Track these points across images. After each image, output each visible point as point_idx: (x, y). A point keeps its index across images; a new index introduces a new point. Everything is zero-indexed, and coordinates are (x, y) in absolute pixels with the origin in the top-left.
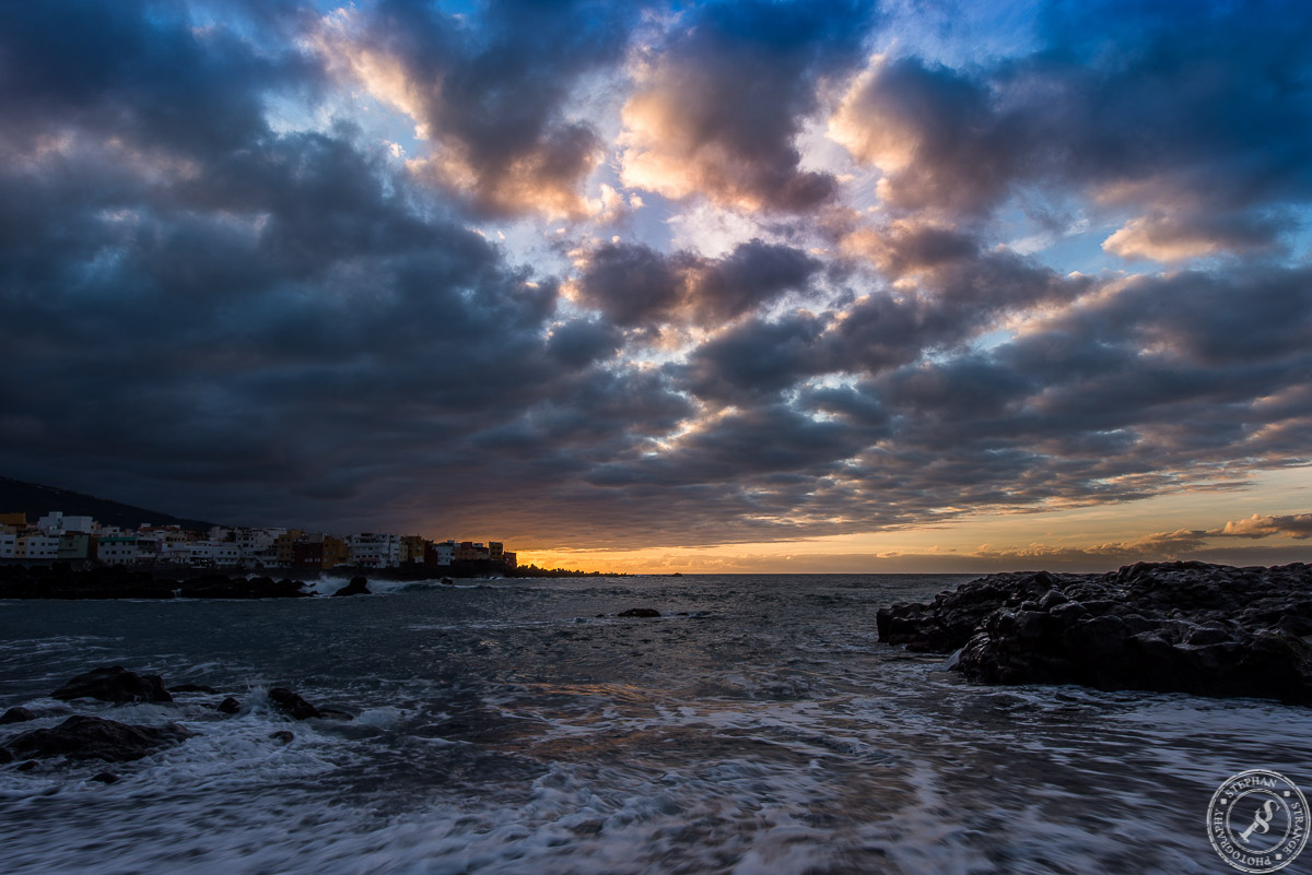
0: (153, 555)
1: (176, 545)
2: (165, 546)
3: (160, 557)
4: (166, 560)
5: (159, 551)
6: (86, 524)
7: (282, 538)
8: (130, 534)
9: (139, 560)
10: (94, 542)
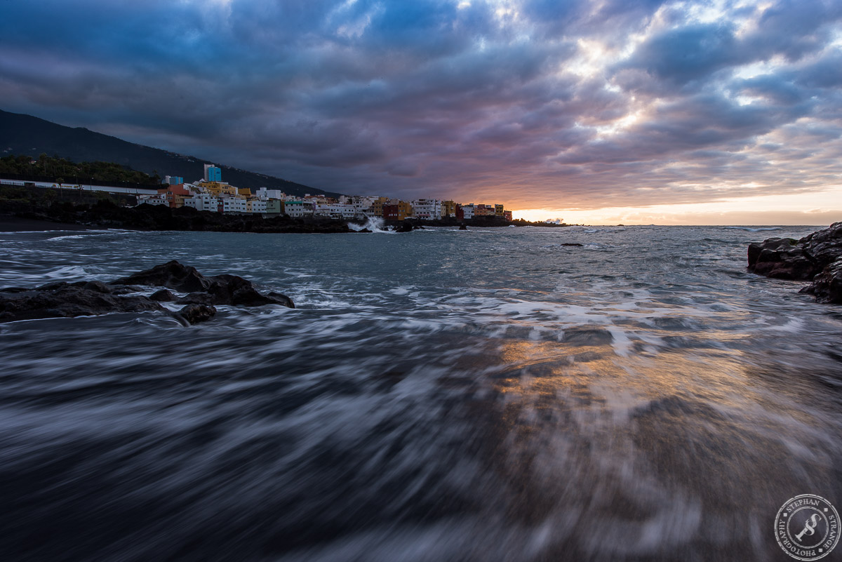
0: (312, 211)
1: (323, 206)
2: (317, 206)
3: (315, 212)
4: (318, 214)
5: (314, 209)
6: (278, 194)
7: (376, 202)
8: (299, 200)
9: (305, 214)
10: (283, 204)
